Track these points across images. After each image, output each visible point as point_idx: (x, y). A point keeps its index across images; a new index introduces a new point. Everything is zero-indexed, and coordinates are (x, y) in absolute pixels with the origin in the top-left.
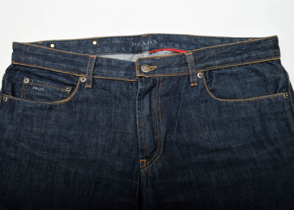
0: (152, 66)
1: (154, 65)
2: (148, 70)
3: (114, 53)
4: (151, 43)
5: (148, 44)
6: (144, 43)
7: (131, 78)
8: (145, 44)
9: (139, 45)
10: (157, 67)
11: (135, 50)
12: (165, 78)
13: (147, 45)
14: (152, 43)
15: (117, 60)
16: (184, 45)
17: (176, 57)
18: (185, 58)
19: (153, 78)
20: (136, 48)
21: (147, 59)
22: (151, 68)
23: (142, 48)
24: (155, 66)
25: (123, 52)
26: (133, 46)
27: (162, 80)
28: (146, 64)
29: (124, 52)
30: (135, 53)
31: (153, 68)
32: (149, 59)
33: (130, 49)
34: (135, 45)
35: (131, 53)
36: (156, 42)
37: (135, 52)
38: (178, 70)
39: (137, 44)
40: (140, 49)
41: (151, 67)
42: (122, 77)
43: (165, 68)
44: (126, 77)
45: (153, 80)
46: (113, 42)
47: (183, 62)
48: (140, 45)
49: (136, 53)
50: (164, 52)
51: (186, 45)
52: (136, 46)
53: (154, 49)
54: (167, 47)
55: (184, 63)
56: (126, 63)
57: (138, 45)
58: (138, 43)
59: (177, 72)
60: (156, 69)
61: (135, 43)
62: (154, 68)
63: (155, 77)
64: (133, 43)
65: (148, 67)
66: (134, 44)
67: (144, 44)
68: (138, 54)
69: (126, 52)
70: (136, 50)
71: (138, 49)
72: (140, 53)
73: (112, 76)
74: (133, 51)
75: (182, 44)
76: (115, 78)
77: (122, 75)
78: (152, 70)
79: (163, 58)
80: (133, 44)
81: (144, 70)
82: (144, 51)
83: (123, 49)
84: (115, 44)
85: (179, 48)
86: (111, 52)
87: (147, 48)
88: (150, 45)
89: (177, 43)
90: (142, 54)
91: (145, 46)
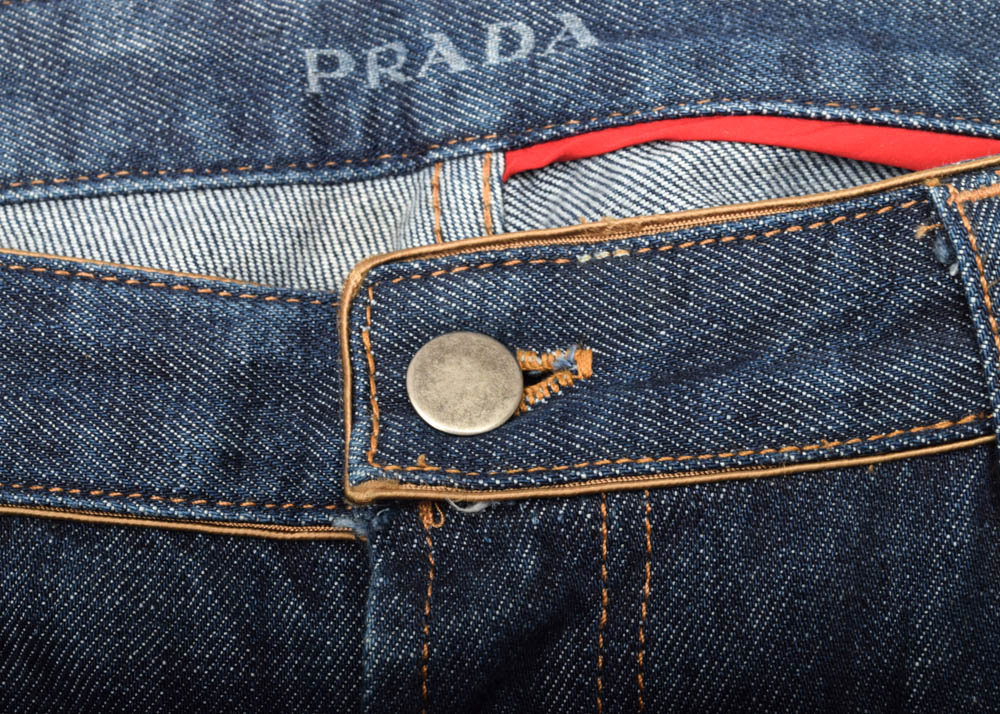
0: (543, 344)
1: (565, 340)
2: (488, 406)
3: (93, 178)
4: (522, 53)
5: (493, 56)
6: (443, 50)
7: (298, 509)
8: (458, 65)
9: (382, 79)
10: (596, 361)
11: (345, 133)
12: (700, 513)
13: (479, 76)
14: (541, 42)
15: (122, 281)
16: (926, 56)
17: (830, 233)
18: (942, 252)
19: (550, 522)
20: (355, 112)
21: (472, 268)
22: (530, 378)
23: (420, 107)
24: (573, 352)
25: (199, 172)
26: (314, 87)
27: (660, 536)
28: (463, 326)
29: (216, 169)
30: (348, 172)
31: (546, 374)
32: (498, 264)
33: (284, 125)
34: (338, 74)
35: (292, 176)
36: (587, 40)
37: (341, 165)
38: (857, 400)
39: (361, 66)
40: (404, 115)
41: (533, 360)
42: (189, 497)
43: (694, 375)
44: (236, 499)
45: (545, 538)
46: (75, 47)
47: (909, 295)
48: (400, 77)
49: (357, 164)
50: (681, 157)
51: (950, 63)
52: (351, 84)
53: (562, 118)
54: (717, 97)
55: (928, 309)
56: (228, 323)
57: (373, 82)
58: (372, 54)
59: (836, 419)
60: (590, 385)
61: (343, 56)
62: (566, 379)
63: (575, 499)
64: (311, 55)
65: (491, 364)
66: (327, 64)
67: (442, 67)
68: (383, 187)
69: (233, 167)
70: (355, 141)
71: (371, 118)
72: (404, 173)
73: (66, 487)
74: (321, 142)
75: (893, 45)
76: (104, 512)
77: (186, 475)
78: (540, 393)
79: (672, 254)
80: (311, 70)
81: (439, 409)
82: (444, 142)
83: (200, 127)
84: (101, 67)
85: (866, 105)
86: (54, 166)
87: (483, 111)
88: (511, 74)
89: (837, 35)
90: (427, 179)
91: (453, 88)
